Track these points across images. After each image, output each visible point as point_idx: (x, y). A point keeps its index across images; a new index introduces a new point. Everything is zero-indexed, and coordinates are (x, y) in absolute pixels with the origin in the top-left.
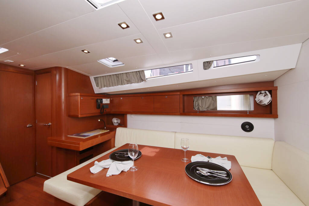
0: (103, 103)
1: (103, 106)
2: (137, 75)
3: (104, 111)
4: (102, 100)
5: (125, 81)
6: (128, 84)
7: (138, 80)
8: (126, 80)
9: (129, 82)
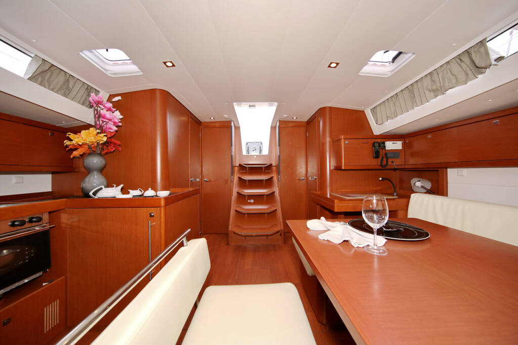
0: (387, 148)
1: (386, 154)
2: (463, 64)
3: (390, 163)
4: (384, 143)
5: (427, 92)
6: (436, 96)
7: (467, 74)
8: (430, 91)
9: (438, 91)
